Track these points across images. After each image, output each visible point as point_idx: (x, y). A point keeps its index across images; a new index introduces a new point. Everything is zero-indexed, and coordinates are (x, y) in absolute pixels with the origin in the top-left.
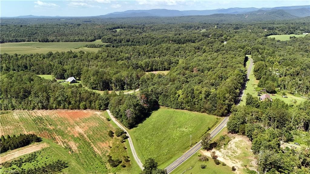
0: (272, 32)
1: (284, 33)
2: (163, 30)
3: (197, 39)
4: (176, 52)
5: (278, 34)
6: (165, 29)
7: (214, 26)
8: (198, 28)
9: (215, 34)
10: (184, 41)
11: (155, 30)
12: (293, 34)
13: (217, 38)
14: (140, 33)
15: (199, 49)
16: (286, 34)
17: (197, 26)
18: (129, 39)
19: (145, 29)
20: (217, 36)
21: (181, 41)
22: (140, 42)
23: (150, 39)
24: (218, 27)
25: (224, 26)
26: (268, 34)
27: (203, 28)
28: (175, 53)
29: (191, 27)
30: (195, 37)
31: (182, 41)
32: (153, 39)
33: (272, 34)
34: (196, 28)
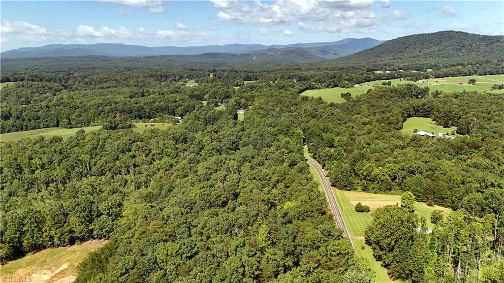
0: (307, 84)
1: (325, 86)
2: (111, 84)
3: (180, 106)
4: (120, 156)
5: (317, 88)
6: (115, 80)
7: (208, 73)
8: (181, 78)
9: (215, 93)
10: (152, 110)
11: (94, 83)
12: (338, 86)
13: (220, 101)
14: (56, 90)
15: (185, 141)
16: (327, 87)
17: (178, 75)
18: (9, 112)
19: (70, 82)
20: (220, 98)
21: (145, 111)
22: (39, 118)
23: (66, 110)
24: (215, 75)
25: (226, 74)
26: (302, 88)
27: (190, 77)
28: (117, 162)
29: (167, 77)
30: (175, 102)
31: (147, 110)
32: (75, 108)
33: (307, 89)
34: (177, 78)
